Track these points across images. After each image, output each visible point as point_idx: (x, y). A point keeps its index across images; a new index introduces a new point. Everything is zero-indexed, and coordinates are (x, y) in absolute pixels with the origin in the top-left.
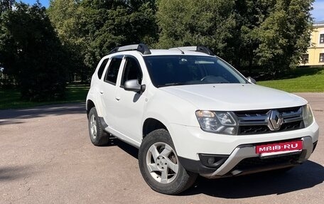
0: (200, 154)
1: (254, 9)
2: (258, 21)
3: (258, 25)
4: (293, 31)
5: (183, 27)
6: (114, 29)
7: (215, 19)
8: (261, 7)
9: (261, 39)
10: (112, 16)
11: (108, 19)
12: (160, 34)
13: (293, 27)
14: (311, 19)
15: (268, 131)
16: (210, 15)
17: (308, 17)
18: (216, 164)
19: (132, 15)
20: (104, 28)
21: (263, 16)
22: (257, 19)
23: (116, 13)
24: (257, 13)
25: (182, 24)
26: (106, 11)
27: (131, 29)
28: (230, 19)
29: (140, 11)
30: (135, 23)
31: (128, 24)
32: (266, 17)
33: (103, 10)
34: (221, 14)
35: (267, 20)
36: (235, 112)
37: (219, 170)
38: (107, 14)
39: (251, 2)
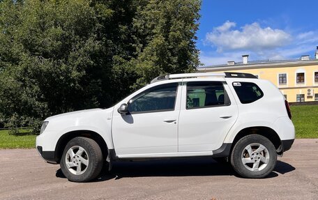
1: (129, 36)
2: (135, 51)
3: (136, 56)
4: (175, 63)
8: (139, 36)
9: (138, 73)
13: (175, 60)
21: (141, 45)
22: (134, 49)
24: (134, 42)
32: (144, 46)
35: (145, 50)
39: (125, 27)
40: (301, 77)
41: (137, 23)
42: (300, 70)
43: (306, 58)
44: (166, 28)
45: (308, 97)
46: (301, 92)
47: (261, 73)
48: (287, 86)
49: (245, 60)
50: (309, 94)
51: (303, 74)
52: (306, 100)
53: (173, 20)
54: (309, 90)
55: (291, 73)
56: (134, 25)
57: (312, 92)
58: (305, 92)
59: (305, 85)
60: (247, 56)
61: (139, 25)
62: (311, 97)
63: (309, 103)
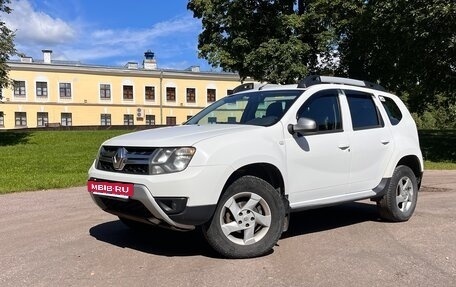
40: (128, 91)
42: (128, 81)
43: (133, 66)
45: (139, 119)
46: (129, 111)
47: (75, 80)
48: (111, 102)
49: (47, 58)
50: (139, 115)
51: (131, 88)
52: (136, 123)
54: (139, 110)
55: (117, 84)
57: (142, 112)
58: (133, 112)
59: (134, 102)
60: (51, 52)
62: (142, 119)
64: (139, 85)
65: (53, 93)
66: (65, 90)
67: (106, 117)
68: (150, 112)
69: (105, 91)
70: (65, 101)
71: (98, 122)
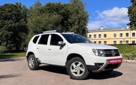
0: (95, 63)
1: (67, 24)
2: (69, 29)
5: (41, 29)
6: (8, 29)
7: (53, 27)
8: (70, 24)
10: (7, 23)
11: (5, 25)
12: (29, 32)
13: (81, 31)
14: (87, 29)
15: (112, 56)
16: (52, 25)
17: (86, 28)
18: (100, 66)
19: (17, 23)
20: (3, 28)
22: (69, 28)
23: (9, 22)
24: (68, 26)
25: (40, 28)
26: (4, 21)
27: (16, 29)
28: (59, 27)
29: (20, 22)
30: (18, 27)
31: (15, 27)
32: (72, 27)
33: (3, 21)
34: (56, 25)
35: (72, 28)
36: (104, 50)
37: (100, 68)
38: (5, 22)
39: (66, 22)
41: (69, 20)
43: (123, 28)
44: (79, 23)
45: (124, 42)
46: (121, 40)
47: (108, 33)
48: (116, 38)
49: (102, 28)
50: (124, 41)
51: (122, 34)
53: (81, 20)
54: (124, 39)
55: (118, 34)
56: (69, 21)
58: (122, 40)
59: (123, 37)
61: (70, 21)
62: (125, 42)
63: (124, 44)
64: (124, 33)
65: (102, 36)
66: (105, 36)
67: (115, 42)
68: (127, 40)
69: (115, 35)
70: (105, 38)
71: (113, 43)
